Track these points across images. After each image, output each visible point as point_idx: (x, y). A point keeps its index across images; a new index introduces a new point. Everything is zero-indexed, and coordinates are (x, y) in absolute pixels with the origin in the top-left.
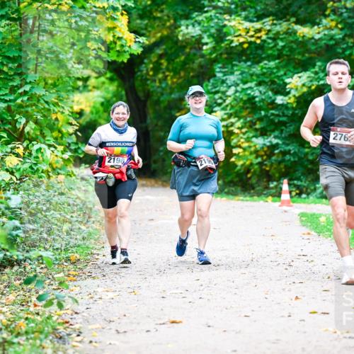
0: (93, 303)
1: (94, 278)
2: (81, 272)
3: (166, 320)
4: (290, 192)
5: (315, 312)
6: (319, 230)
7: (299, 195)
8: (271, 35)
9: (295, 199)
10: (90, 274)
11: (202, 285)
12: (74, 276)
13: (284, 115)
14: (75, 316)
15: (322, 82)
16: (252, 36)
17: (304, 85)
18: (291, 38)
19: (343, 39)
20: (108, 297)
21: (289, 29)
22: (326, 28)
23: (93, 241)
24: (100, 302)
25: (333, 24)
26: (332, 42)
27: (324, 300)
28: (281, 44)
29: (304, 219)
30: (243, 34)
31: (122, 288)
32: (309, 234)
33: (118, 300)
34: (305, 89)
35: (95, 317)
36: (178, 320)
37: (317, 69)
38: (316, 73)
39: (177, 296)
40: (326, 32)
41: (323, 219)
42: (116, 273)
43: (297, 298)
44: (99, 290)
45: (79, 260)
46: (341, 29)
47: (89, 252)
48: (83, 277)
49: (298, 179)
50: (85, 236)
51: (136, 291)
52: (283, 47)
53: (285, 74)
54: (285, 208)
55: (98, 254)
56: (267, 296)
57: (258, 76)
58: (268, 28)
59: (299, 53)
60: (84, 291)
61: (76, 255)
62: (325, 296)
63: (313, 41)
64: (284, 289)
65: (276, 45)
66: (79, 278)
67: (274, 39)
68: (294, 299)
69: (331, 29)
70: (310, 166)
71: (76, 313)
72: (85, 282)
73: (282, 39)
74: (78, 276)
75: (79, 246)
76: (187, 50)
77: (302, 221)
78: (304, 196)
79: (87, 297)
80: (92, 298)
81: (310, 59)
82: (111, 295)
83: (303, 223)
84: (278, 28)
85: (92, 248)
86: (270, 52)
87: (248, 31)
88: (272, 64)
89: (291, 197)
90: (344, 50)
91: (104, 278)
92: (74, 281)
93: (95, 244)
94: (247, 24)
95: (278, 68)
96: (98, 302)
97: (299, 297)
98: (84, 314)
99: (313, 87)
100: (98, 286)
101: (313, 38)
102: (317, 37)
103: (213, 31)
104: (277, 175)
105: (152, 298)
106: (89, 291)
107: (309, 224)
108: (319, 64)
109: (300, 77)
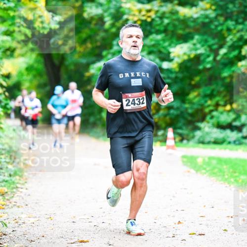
0: (18, 227)
1: (18, 207)
2: (8, 202)
3: (77, 240)
4: (175, 139)
5: (193, 234)
6: (198, 168)
7: (182, 140)
8: (159, 15)
9: (178, 144)
10: (15, 204)
11: (104, 212)
12: (3, 206)
13: (169, 78)
14: (4, 237)
15: (199, 52)
16: (144, 16)
17: (185, 54)
18: (174, 17)
19: (216, 17)
20: (31, 222)
21: (172, 10)
22: (202, 9)
23: (18, 177)
24: (24, 225)
25: (208, 6)
26: (207, 20)
27: (201, 224)
28: (166, 21)
29: (185, 160)
30: (137, 13)
31: (41, 215)
32: (189, 172)
33: (37, 224)
34: (186, 58)
35: (20, 237)
36: (85, 240)
37: (195, 41)
38: (194, 44)
39: (84, 221)
40: (202, 12)
41: (200, 160)
42: (36, 203)
43: (179, 222)
44: (23, 216)
45: (6, 192)
46: (215, 10)
47: (15, 186)
48: (10, 206)
49: (180, 128)
50: (12, 173)
51: (52, 217)
52: (168, 24)
53: (170, 45)
54: (170, 151)
55: (22, 188)
56: (155, 221)
57: (149, 47)
58: (156, 8)
59: (181, 29)
60: (10, 217)
61: (4, 188)
62: (201, 221)
63: (192, 19)
64: (169, 216)
65: (162, 22)
66: (7, 207)
67: (161, 18)
68: (177, 223)
69: (206, 10)
70: (189, 118)
71: (5, 234)
72: (12, 210)
73: (167, 18)
74: (6, 205)
75: (6, 181)
76: (92, 26)
77: (183, 162)
78: (185, 142)
79: (13, 222)
80: (17, 222)
81: (190, 33)
82: (32, 220)
83: (185, 163)
84: (164, 9)
85: (17, 183)
86: (158, 28)
87: (140, 11)
88: (159, 37)
89: (175, 142)
90: (217, 26)
91: (27, 207)
92: (3, 209)
93: (20, 180)
94: (140, 6)
95: (164, 40)
96: (22, 226)
97: (181, 222)
98: (11, 235)
99: (192, 56)
100: (22, 213)
101: (192, 17)
102: (195, 16)
103: (112, 11)
104: (164, 125)
105: (65, 222)
106: (15, 217)
107: (189, 164)
108: (197, 37)
109: (182, 48)
